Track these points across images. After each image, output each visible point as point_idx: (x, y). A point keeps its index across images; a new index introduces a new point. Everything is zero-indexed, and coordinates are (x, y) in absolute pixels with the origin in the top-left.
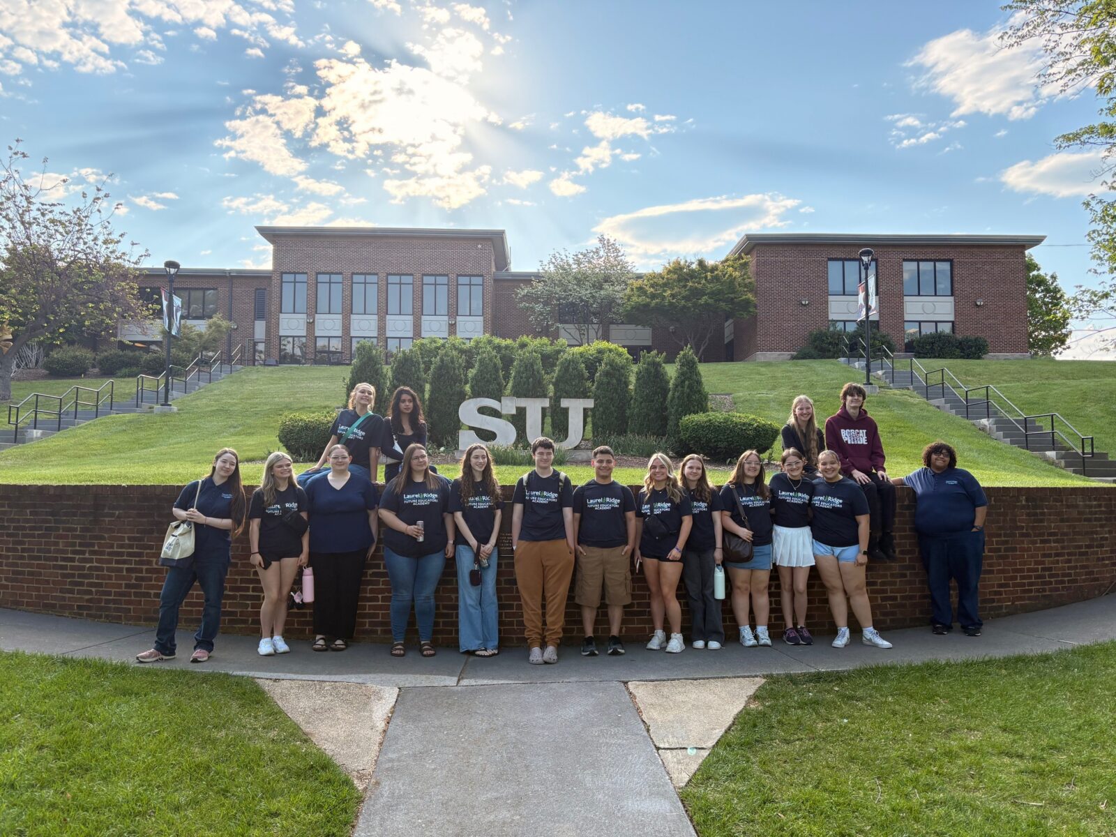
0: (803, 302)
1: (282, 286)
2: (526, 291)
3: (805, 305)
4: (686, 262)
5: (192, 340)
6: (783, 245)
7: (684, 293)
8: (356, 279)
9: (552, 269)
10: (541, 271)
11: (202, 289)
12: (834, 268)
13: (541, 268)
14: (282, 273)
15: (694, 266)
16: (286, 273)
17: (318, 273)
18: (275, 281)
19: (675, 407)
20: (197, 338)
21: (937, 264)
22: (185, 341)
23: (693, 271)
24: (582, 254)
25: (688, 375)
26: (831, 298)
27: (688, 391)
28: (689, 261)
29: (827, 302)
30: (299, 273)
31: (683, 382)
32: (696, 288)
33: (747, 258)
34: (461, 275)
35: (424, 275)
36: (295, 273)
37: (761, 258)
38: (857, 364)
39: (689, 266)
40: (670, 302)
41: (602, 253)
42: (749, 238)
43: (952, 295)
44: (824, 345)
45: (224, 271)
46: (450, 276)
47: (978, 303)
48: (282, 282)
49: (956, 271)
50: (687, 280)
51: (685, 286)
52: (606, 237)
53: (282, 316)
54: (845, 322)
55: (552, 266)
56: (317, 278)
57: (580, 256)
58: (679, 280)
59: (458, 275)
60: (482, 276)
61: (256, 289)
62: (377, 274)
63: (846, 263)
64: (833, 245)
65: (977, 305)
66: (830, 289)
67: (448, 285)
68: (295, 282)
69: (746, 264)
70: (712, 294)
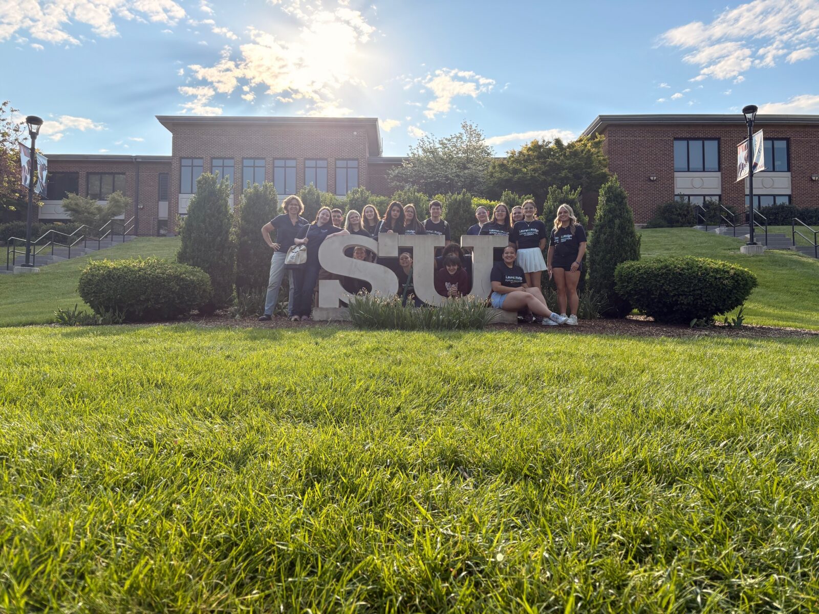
0: (652, 178)
1: (181, 170)
2: (397, 172)
3: (653, 181)
4: (544, 141)
5: (92, 213)
6: (632, 126)
7: (544, 168)
8: (246, 162)
9: (421, 153)
10: (411, 155)
11: (112, 173)
12: (680, 148)
13: (410, 152)
14: (181, 158)
15: (551, 145)
16: (184, 158)
17: (212, 158)
18: (175, 165)
19: (601, 254)
20: (96, 211)
21: (775, 142)
22: (86, 214)
23: (551, 150)
24: (446, 139)
25: (618, 212)
26: (676, 174)
27: (619, 232)
28: (546, 141)
29: (673, 178)
30: (196, 158)
31: (611, 221)
32: (555, 164)
33: (599, 138)
34: (339, 159)
35: (306, 159)
36: (192, 158)
37: (613, 138)
38: (717, 230)
39: (547, 145)
40: (531, 176)
41: (464, 138)
42: (602, 118)
43: (789, 170)
44: (673, 217)
45: (130, 157)
46: (329, 159)
47: (814, 178)
48: (181, 166)
49: (793, 148)
50: (545, 158)
51: (544, 163)
52: (468, 123)
53: (180, 195)
54: (689, 196)
55: (420, 150)
56: (212, 162)
57: (446, 142)
58: (538, 158)
59: (336, 159)
60: (357, 159)
61: (160, 174)
62: (264, 159)
63: (690, 142)
64: (678, 126)
65: (812, 179)
66: (676, 166)
67: (327, 167)
68: (192, 166)
69: (600, 142)
70: (571, 169)
